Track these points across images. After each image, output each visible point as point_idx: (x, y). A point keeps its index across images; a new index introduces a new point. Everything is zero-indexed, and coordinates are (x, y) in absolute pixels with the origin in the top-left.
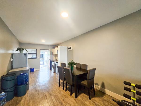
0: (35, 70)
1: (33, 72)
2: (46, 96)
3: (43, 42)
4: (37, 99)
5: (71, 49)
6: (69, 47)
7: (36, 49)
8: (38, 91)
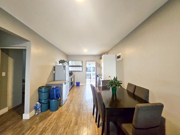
0: (80, 84)
1: (78, 87)
2: (71, 121)
3: (85, 51)
4: (61, 121)
5: (120, 57)
6: (118, 55)
7: (82, 61)
8: (68, 112)
